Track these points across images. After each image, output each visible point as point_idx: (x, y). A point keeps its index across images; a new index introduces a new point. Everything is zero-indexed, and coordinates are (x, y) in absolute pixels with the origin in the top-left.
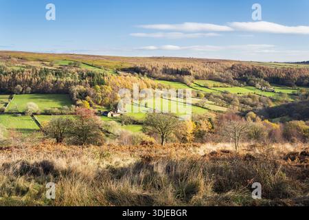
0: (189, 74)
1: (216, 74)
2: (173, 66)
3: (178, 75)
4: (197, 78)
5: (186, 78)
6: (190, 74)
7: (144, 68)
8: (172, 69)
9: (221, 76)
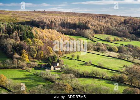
0: (87, 28)
1: (113, 28)
2: (70, 20)
3: (78, 29)
4: (96, 32)
5: (87, 32)
6: (89, 28)
7: (42, 22)
8: (70, 23)
9: (117, 30)
